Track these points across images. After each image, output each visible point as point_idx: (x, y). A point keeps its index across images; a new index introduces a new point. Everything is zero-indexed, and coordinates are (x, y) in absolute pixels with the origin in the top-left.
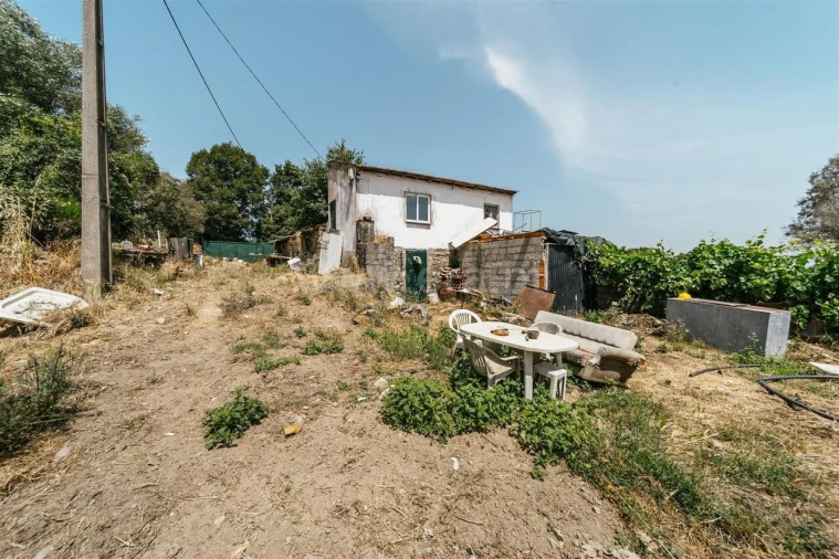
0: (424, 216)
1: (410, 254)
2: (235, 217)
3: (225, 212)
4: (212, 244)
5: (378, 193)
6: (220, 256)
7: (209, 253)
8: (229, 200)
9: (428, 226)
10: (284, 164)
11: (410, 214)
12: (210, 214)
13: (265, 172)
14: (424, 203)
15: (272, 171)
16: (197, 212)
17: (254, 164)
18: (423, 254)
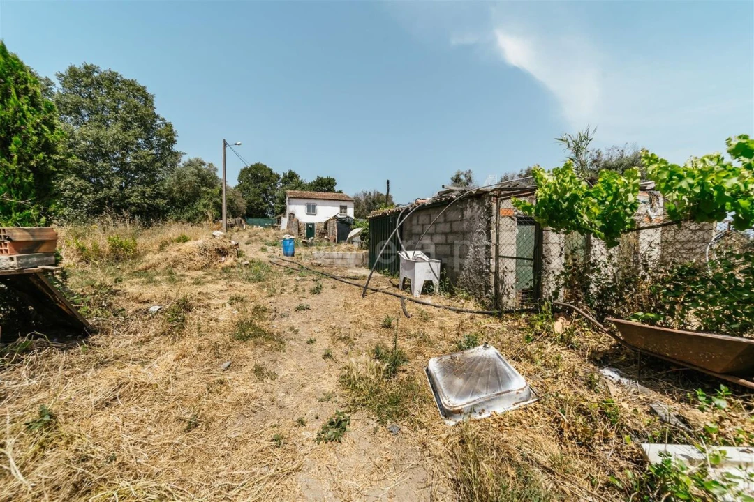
0: (314, 211)
1: (308, 224)
2: (261, 204)
3: (256, 201)
4: (250, 219)
5: (299, 204)
6: (252, 225)
7: (248, 224)
8: (259, 195)
9: (315, 215)
10: (288, 172)
11: (309, 211)
12: (249, 203)
13: (278, 177)
14: (314, 207)
15: (282, 176)
16: (242, 204)
17: (271, 173)
18: (313, 224)
